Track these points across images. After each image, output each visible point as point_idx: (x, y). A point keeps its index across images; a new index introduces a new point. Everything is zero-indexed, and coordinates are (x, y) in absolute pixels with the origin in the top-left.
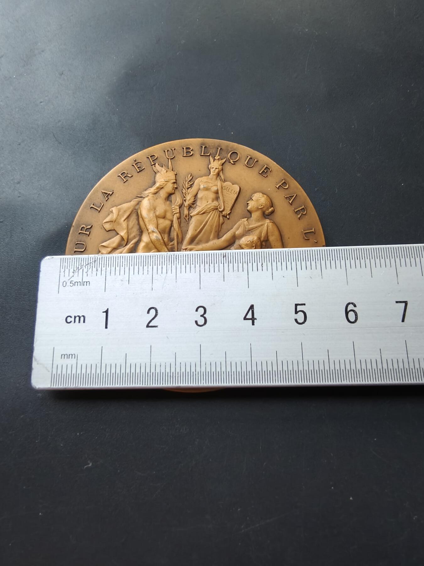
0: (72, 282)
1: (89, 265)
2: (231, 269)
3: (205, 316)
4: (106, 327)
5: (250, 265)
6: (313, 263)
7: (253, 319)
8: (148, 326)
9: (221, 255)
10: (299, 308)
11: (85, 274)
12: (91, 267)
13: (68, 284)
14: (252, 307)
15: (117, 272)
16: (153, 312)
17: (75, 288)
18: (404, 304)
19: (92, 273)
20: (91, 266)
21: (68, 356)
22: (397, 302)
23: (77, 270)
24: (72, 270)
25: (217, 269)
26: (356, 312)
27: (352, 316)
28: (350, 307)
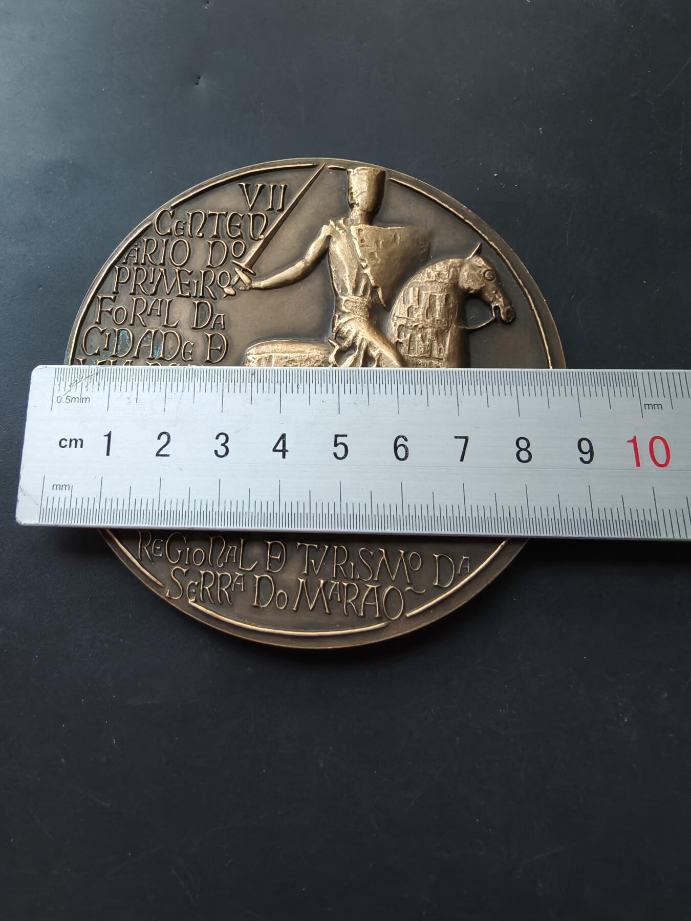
0: (68, 398)
1: (90, 378)
2: (260, 390)
3: (226, 445)
4: (108, 454)
5: (284, 385)
6: (359, 386)
7: (284, 451)
8: (158, 455)
10: (340, 440)
11: (84, 389)
12: (92, 381)
13: (64, 399)
14: (283, 436)
16: (164, 437)
17: (71, 405)
18: (464, 440)
19: (93, 387)
20: (92, 379)
21: (61, 487)
22: (456, 437)
23: (75, 383)
25: (243, 389)
26: (407, 448)
27: (401, 452)
28: (401, 441)
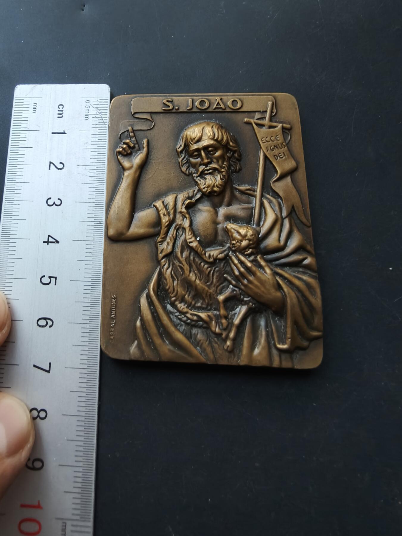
0: (89, 107)
1: (101, 118)
2: (89, 227)
3: (54, 205)
4: (52, 133)
7: (48, 242)
8: (50, 163)
9: (102, 220)
10: (53, 280)
11: (94, 116)
12: (99, 120)
13: (88, 104)
14: (57, 242)
15: (93, 140)
17: (84, 109)
18: (48, 369)
19: (95, 121)
20: (101, 120)
21: (35, 108)
22: (50, 364)
23: (98, 110)
24: (98, 106)
25: (90, 216)
26: (45, 327)
27: (43, 322)
28: (49, 322)
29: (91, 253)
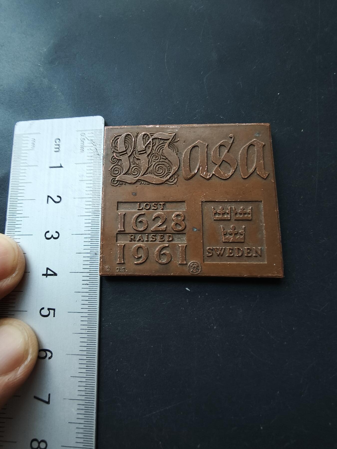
3: (52, 238)
4: (50, 168)
5: (88, 274)
7: (46, 275)
8: (48, 196)
9: (97, 251)
10: (52, 312)
11: (89, 148)
12: (94, 152)
13: (83, 137)
14: (55, 274)
15: (88, 172)
16: (58, 199)
17: (80, 142)
19: (89, 153)
21: (33, 144)
22: (49, 395)
24: (92, 138)
27: (42, 354)
28: (49, 353)
29: (88, 284)
